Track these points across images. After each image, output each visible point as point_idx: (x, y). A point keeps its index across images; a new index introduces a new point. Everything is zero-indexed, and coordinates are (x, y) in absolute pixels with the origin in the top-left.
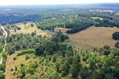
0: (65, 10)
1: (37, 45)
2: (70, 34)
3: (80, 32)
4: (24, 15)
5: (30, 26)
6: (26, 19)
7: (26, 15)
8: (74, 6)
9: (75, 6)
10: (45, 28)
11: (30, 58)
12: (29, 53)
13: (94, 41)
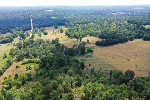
0: (117, 13)
1: (50, 55)
2: (100, 47)
3: (115, 45)
4: (62, 17)
5: (59, 32)
6: (60, 23)
7: (64, 17)
8: (134, 8)
9: (136, 8)
10: (72, 35)
11: (32, 69)
12: (35, 63)
13: (126, 60)
